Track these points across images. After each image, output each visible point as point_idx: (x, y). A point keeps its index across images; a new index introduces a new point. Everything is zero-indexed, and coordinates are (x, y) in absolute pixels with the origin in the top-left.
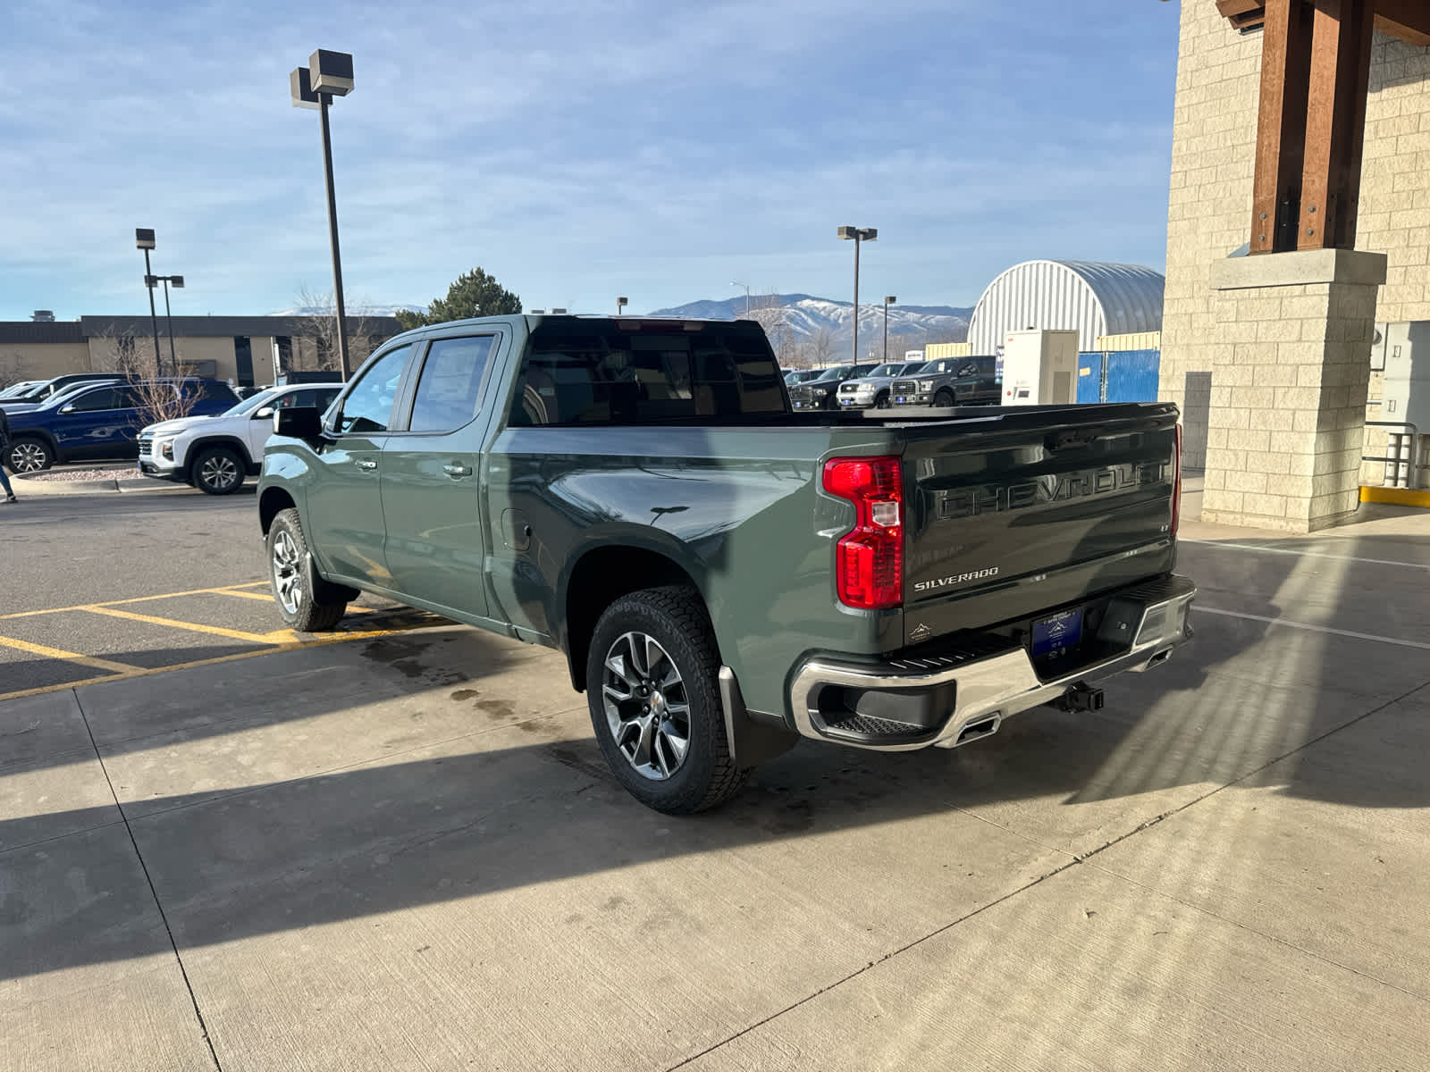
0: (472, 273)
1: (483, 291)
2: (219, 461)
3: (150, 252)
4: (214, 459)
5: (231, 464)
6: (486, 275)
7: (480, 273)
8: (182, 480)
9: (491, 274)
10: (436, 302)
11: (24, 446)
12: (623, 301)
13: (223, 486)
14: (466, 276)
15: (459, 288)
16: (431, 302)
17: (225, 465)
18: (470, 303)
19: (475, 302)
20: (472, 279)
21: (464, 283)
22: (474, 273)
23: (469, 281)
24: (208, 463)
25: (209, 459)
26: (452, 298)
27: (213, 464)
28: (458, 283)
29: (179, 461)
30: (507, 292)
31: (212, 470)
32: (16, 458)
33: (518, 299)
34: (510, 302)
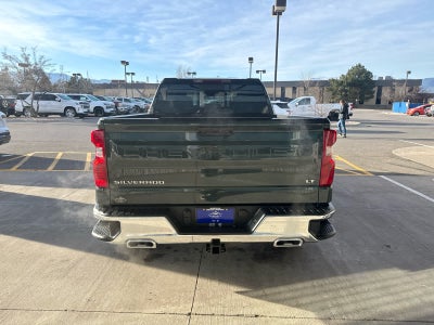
1: (359, 70)
6: (362, 65)
7: (360, 65)
10: (342, 75)
12: (409, 72)
15: (352, 70)
18: (354, 75)
19: (356, 75)
20: (356, 67)
21: (354, 68)
22: (358, 65)
26: (349, 74)
28: (352, 68)
30: (368, 71)
33: (372, 73)
34: (369, 74)
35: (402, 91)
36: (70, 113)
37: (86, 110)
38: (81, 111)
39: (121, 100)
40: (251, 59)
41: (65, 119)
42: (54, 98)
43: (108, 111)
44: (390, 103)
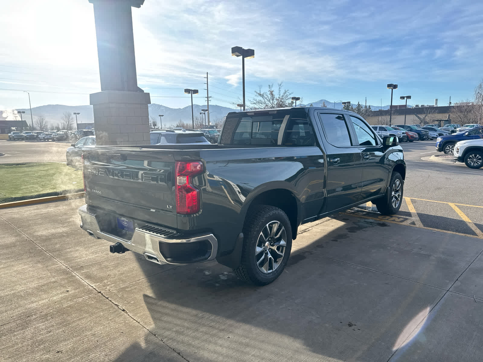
2: (475, 156)
4: (473, 155)
5: (480, 157)
8: (461, 161)
11: (450, 146)
13: (475, 165)
17: (478, 157)
24: (470, 156)
25: (471, 155)
27: (473, 157)
29: (460, 155)
31: (472, 159)
32: (447, 149)
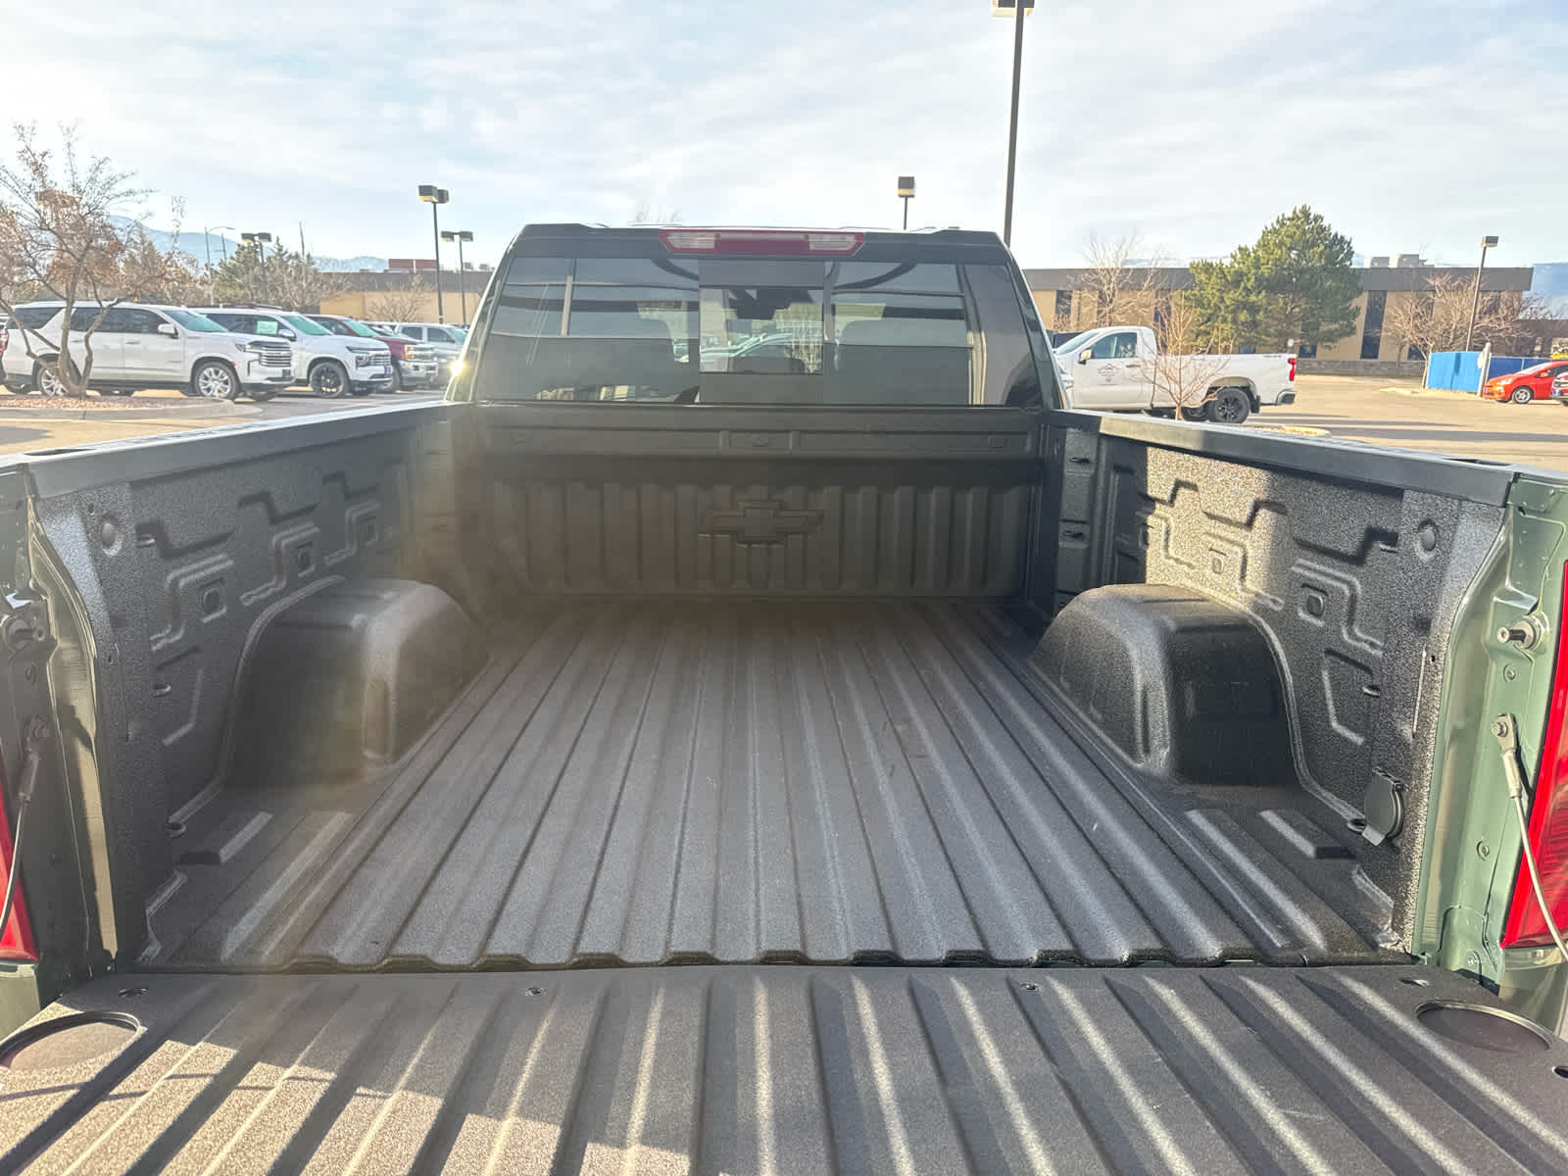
0: (1294, 212)
1: (1304, 232)
3: (909, 199)
6: (1313, 212)
7: (1306, 213)
9: (1318, 213)
10: (1240, 249)
12: (1492, 241)
14: (1286, 216)
15: (1275, 231)
16: (1234, 250)
18: (1284, 249)
19: (1290, 249)
20: (1293, 219)
21: (1283, 225)
22: (1297, 212)
23: (1288, 223)
26: (1263, 244)
28: (1275, 225)
30: (1336, 235)
33: (1349, 243)
34: (1339, 247)
35: (1461, 308)
36: (215, 383)
37: (277, 371)
38: (259, 374)
39: (415, 332)
40: (907, 183)
41: (193, 405)
42: (152, 324)
43: (363, 374)
44: (1416, 353)
